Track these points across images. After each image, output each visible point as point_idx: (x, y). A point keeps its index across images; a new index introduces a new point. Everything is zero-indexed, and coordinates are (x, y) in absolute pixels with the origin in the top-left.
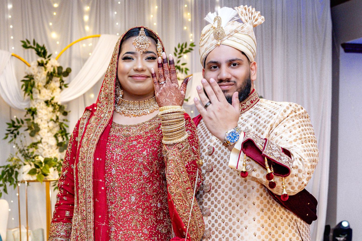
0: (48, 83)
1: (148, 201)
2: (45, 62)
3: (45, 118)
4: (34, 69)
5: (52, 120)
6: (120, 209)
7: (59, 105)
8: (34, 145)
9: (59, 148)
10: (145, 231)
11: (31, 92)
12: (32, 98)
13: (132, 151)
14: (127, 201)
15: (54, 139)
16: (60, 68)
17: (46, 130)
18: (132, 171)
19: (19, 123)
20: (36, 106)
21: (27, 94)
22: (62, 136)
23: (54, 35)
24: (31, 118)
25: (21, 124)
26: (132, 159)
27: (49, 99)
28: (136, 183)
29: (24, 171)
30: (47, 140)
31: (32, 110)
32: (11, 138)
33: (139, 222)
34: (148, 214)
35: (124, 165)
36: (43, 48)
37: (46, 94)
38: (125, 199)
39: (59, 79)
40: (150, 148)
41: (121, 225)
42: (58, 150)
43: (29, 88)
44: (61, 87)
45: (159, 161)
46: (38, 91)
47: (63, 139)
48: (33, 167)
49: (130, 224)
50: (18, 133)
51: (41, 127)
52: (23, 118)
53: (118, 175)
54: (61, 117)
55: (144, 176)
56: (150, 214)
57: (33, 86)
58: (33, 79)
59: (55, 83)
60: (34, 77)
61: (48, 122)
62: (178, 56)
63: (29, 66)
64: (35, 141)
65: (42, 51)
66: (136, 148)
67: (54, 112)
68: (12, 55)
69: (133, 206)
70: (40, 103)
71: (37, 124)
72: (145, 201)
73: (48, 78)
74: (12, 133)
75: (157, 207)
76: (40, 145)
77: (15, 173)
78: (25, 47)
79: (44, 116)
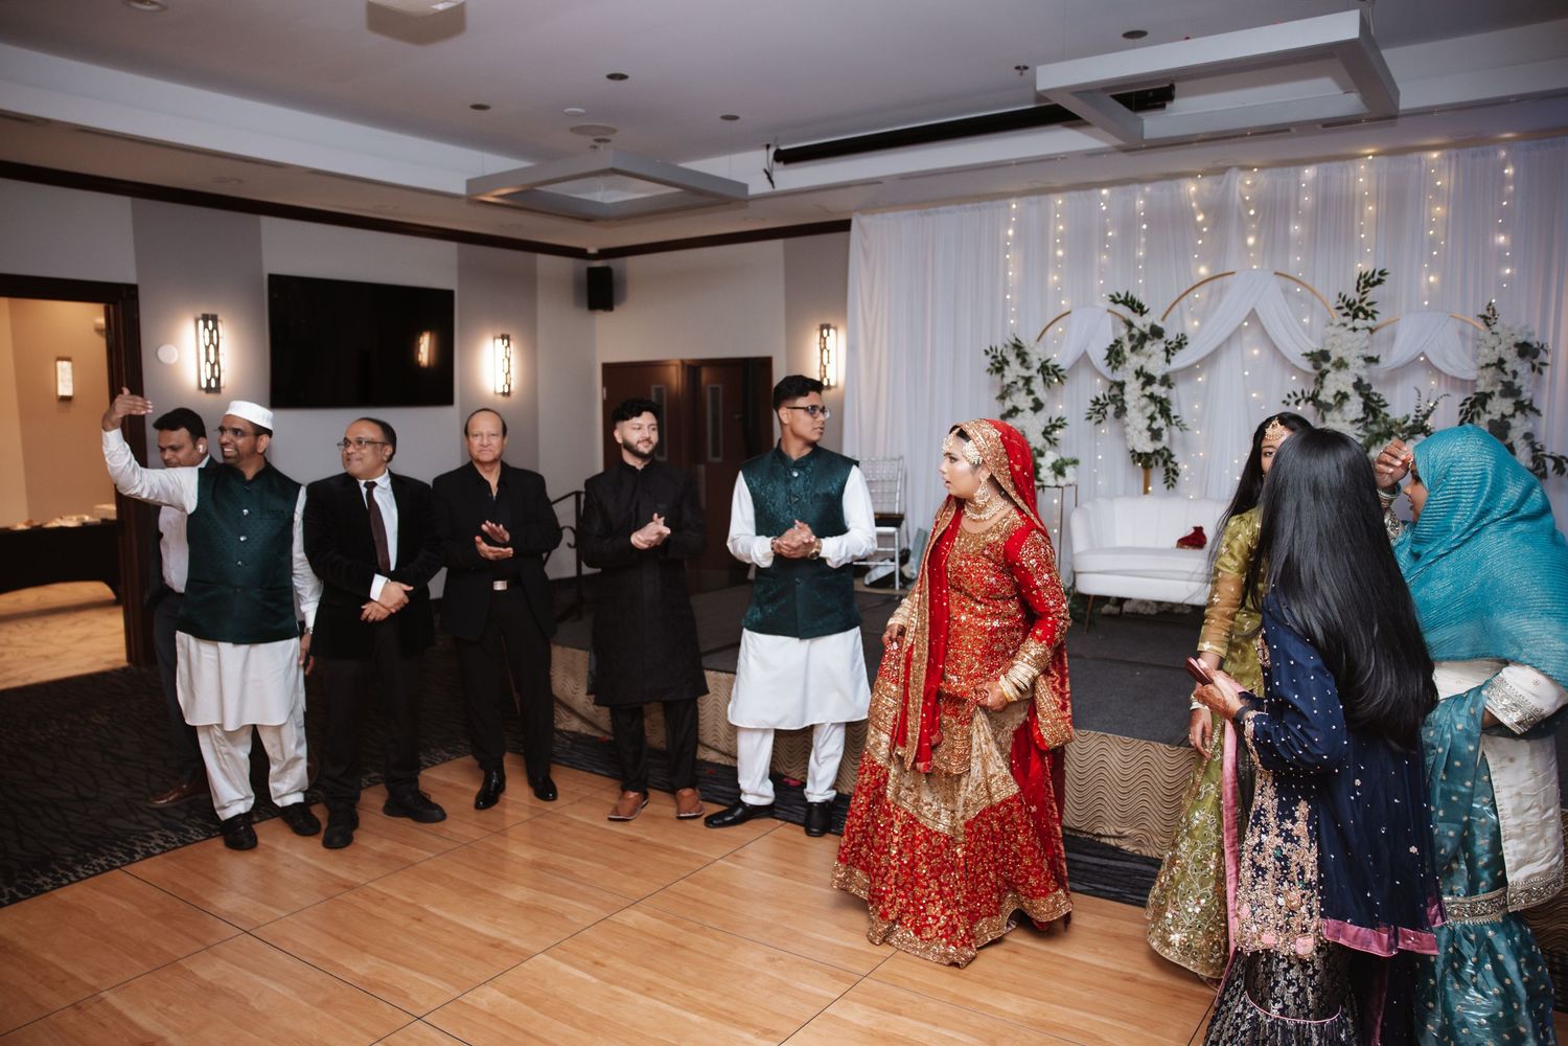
0: (1133, 348)
3: (1135, 393)
5: (1144, 395)
9: (1150, 433)
11: (1117, 361)
15: (1146, 421)
16: (1154, 327)
17: (1136, 411)
20: (1124, 378)
24: (1119, 394)
25: (1108, 401)
27: (1138, 369)
30: (1136, 423)
31: (1121, 384)
32: (1098, 419)
37: (1135, 363)
39: (1159, 341)
42: (1149, 436)
43: (1114, 355)
44: (1166, 350)
46: (1126, 360)
50: (1106, 412)
51: (1128, 405)
54: (1165, 392)
57: (1119, 354)
58: (1119, 345)
59: (1156, 348)
60: (1122, 341)
61: (1139, 399)
62: (1361, 291)
65: (1136, 305)
70: (1128, 375)
71: (1125, 402)
73: (1135, 342)
74: (1098, 412)
76: (1128, 429)
78: (1114, 301)
79: (1133, 392)
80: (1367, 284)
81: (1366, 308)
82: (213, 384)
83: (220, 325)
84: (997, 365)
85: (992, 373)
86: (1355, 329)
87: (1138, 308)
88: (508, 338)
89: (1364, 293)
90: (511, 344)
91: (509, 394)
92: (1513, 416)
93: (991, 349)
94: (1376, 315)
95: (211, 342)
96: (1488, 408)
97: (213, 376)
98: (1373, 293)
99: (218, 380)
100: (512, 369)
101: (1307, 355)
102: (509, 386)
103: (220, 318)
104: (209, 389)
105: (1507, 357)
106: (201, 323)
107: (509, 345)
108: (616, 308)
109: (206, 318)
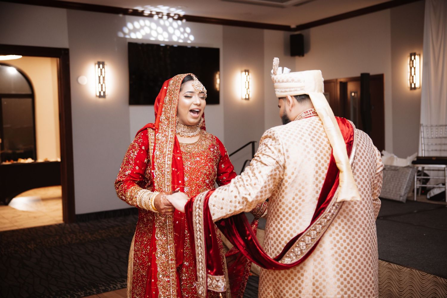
13: (198, 165)
26: (199, 171)
28: (201, 189)
40: (209, 163)
55: (206, 183)
66: (201, 163)
82: (102, 94)
83: (105, 66)
88: (248, 71)
90: (250, 74)
91: (248, 99)
95: (101, 74)
97: (102, 90)
99: (104, 93)
100: (250, 87)
102: (249, 95)
103: (106, 63)
104: (100, 96)
106: (97, 66)
107: (248, 74)
108: (305, 55)
109: (99, 63)
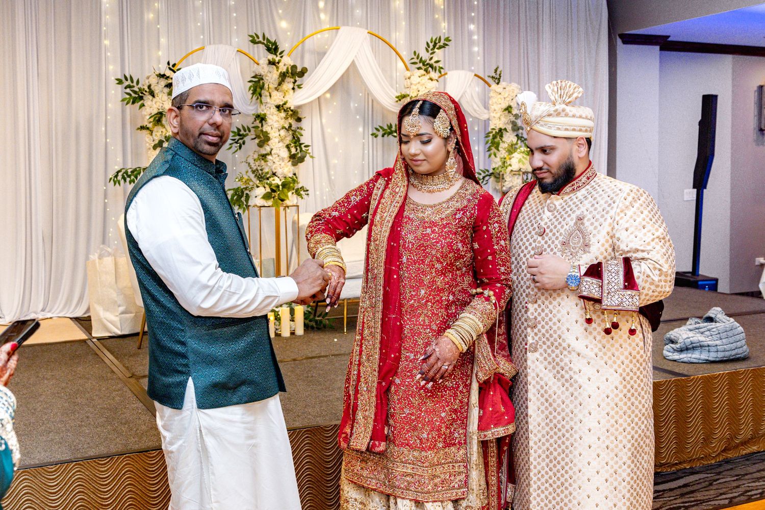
0: (280, 84)
1: (438, 295)
2: (277, 61)
3: (276, 125)
4: (263, 68)
5: (283, 128)
6: (408, 301)
7: (292, 111)
8: (264, 157)
9: (292, 160)
10: (434, 327)
11: (261, 95)
12: (261, 102)
13: (425, 241)
14: (416, 294)
15: (286, 150)
16: (294, 67)
17: (277, 140)
18: (424, 262)
19: (245, 131)
20: (265, 112)
21: (255, 98)
22: (296, 147)
23: (284, 24)
24: (260, 125)
25: (247, 132)
26: (425, 250)
27: (281, 103)
28: (427, 276)
29: (257, 194)
30: (278, 152)
31: (261, 116)
32: (236, 149)
33: (428, 317)
34: (438, 309)
35: (416, 255)
36: (275, 43)
37: (277, 98)
38: (414, 291)
39: (292, 80)
40: (445, 239)
41: (408, 318)
42: (290, 163)
43: (258, 90)
44: (293, 89)
45: (455, 253)
46: (268, 94)
47: (297, 150)
48: (268, 190)
49: (418, 318)
50: (244, 143)
51: (270, 136)
52: (251, 126)
53: (408, 265)
54: (295, 125)
55: (436, 268)
56: (441, 308)
57: (262, 88)
58: (263, 79)
59: (288, 85)
60: (264, 78)
61: (279, 130)
62: (430, 52)
63: (258, 64)
64: (264, 152)
65: (274, 47)
66: (430, 238)
67: (286, 118)
68: (238, 51)
69: (422, 300)
70: (270, 108)
71: (266, 132)
72: (436, 295)
73: (280, 79)
74: (237, 143)
75: (448, 301)
76: (269, 157)
77: (245, 195)
78: (254, 42)
79: (275, 123)
80: (434, 46)
81: (435, 65)
84: (133, 95)
85: (127, 104)
86: (431, 79)
87: (273, 48)
89: (432, 54)
92: (517, 144)
93: (126, 79)
94: (442, 70)
96: (503, 139)
98: (439, 54)
101: (397, 97)
105: (512, 104)
